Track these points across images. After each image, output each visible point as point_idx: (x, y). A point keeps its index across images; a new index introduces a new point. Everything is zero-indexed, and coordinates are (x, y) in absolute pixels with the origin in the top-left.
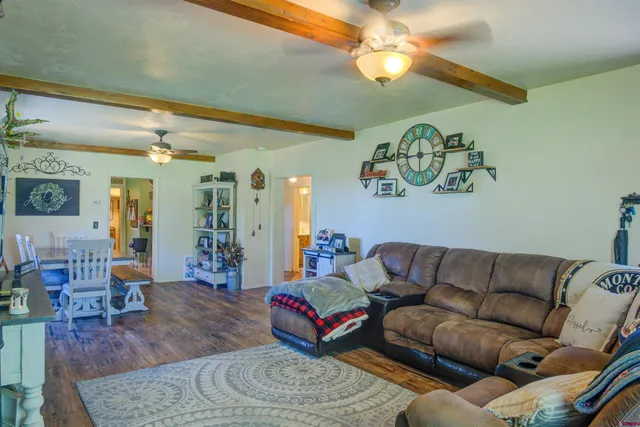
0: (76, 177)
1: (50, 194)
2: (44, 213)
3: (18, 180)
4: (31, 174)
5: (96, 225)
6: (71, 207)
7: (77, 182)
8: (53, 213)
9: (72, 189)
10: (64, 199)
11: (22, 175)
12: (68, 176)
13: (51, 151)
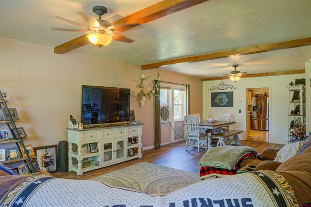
0: (231, 90)
1: (222, 98)
2: (220, 106)
3: (212, 93)
4: (216, 91)
5: (240, 111)
6: (230, 104)
7: (232, 92)
8: (224, 106)
9: (230, 95)
10: (227, 100)
11: (213, 91)
12: (229, 90)
13: (222, 80)
